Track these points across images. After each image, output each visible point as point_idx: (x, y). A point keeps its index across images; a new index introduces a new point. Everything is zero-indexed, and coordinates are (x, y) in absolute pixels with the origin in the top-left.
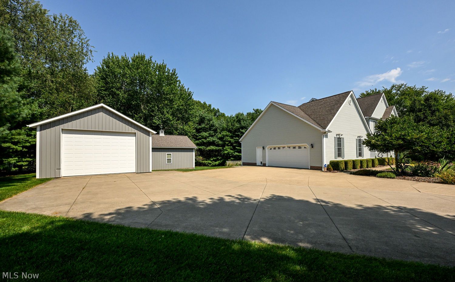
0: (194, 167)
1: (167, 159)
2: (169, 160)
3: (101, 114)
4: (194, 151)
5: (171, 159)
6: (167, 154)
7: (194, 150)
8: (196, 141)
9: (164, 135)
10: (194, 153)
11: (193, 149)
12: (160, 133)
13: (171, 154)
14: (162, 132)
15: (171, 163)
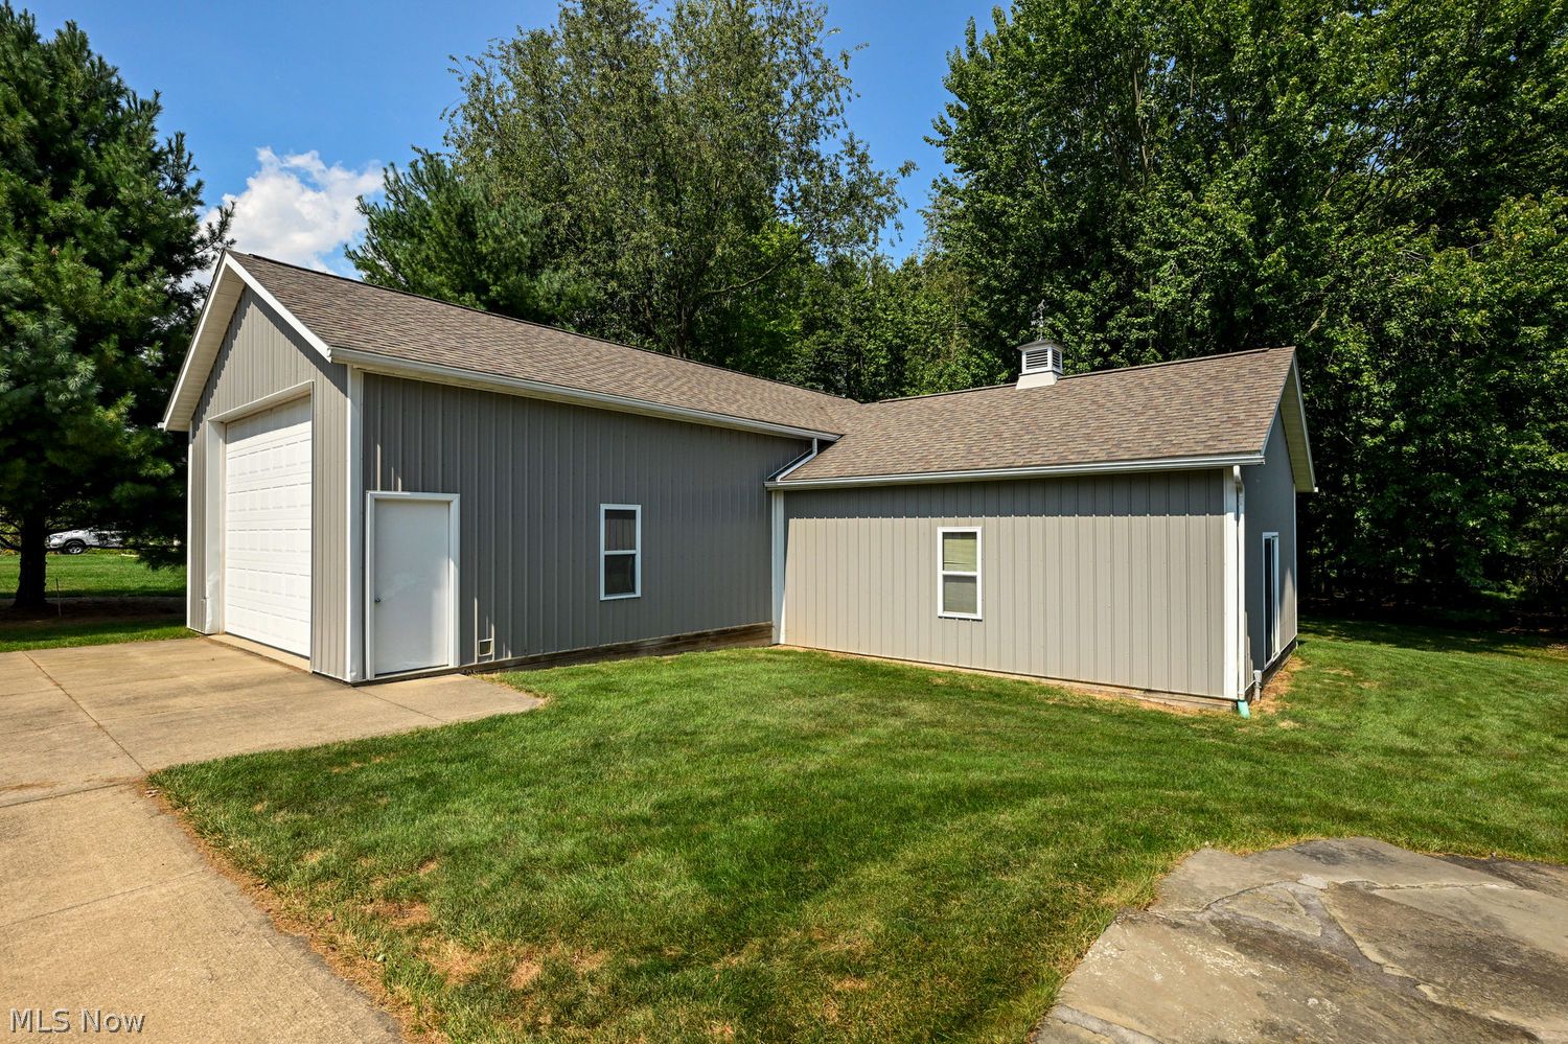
0: (1233, 687)
1: (946, 578)
2: (959, 589)
4: (1231, 497)
5: (978, 574)
6: (946, 535)
10: (1233, 528)
11: (1215, 475)
12: (1024, 370)
13: (973, 535)
14: (1038, 360)
15: (975, 611)
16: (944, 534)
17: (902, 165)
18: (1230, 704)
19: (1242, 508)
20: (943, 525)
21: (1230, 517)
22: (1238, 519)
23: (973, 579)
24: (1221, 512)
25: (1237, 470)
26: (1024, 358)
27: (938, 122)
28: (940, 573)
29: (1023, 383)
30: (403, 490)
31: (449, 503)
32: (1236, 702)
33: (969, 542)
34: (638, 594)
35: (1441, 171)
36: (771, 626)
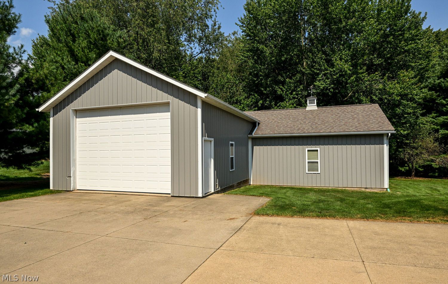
0: (386, 185)
1: (308, 162)
2: (313, 165)
3: (116, 74)
4: (386, 141)
5: (319, 161)
6: (308, 151)
7: (385, 138)
8: (440, 118)
9: (316, 108)
10: (386, 148)
11: (382, 135)
12: (308, 105)
13: (317, 151)
14: (312, 102)
15: (318, 171)
16: (308, 150)
17: (233, 32)
18: (386, 189)
19: (388, 143)
20: (307, 148)
21: (385, 145)
22: (387, 146)
23: (317, 162)
24: (383, 144)
25: (390, 134)
26: (308, 101)
27: (240, 19)
28: (307, 161)
29: (308, 108)
30: (207, 137)
31: (211, 141)
32: (387, 189)
33: (316, 152)
34: (234, 170)
35: (383, 60)
36: (249, 179)
